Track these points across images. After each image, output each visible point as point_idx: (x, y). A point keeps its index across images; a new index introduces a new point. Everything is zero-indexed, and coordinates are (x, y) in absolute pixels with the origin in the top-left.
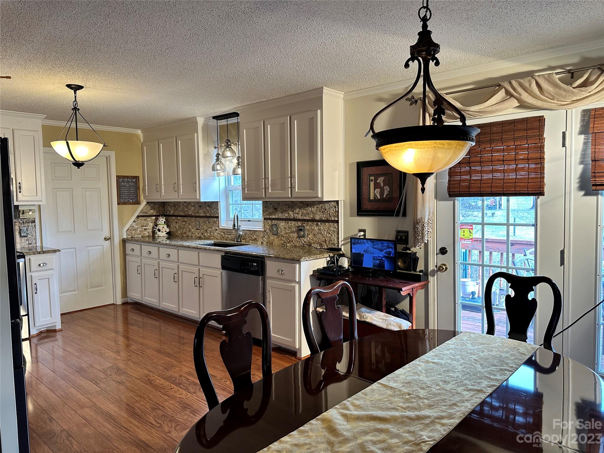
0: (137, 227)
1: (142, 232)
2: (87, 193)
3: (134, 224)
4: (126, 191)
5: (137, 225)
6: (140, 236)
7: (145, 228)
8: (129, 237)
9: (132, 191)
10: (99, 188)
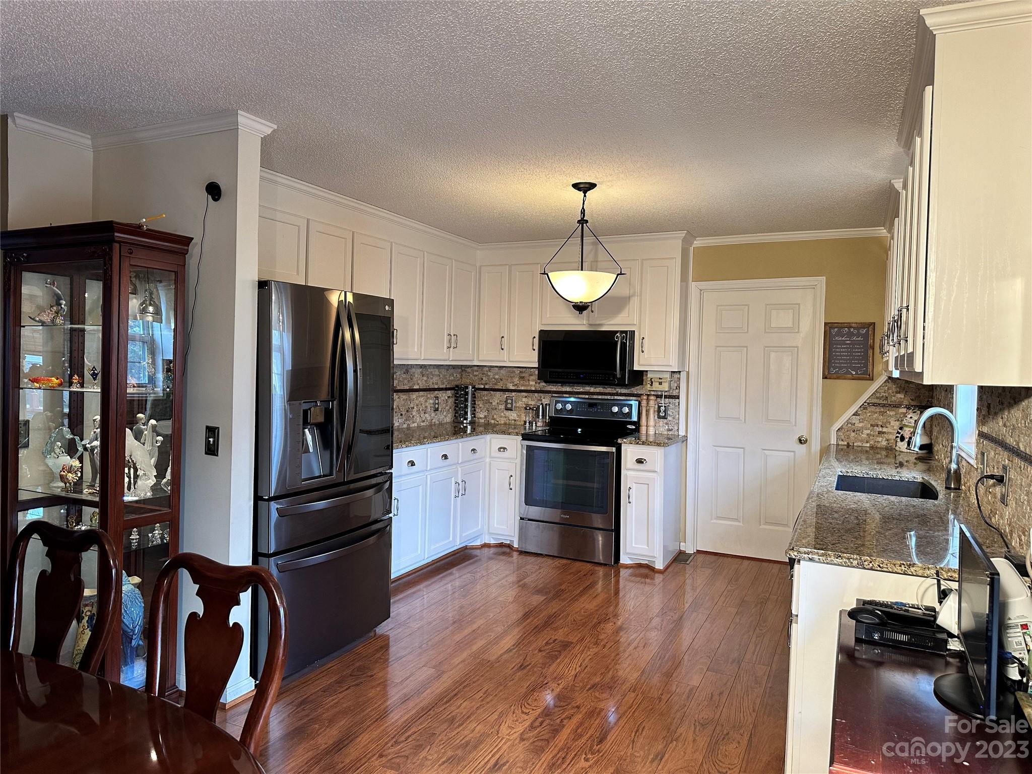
0: (861, 425)
1: (871, 437)
2: (773, 355)
3: (855, 420)
4: (843, 352)
5: (863, 422)
6: (868, 445)
7: (881, 429)
8: (840, 443)
9: (858, 352)
10: (797, 347)
